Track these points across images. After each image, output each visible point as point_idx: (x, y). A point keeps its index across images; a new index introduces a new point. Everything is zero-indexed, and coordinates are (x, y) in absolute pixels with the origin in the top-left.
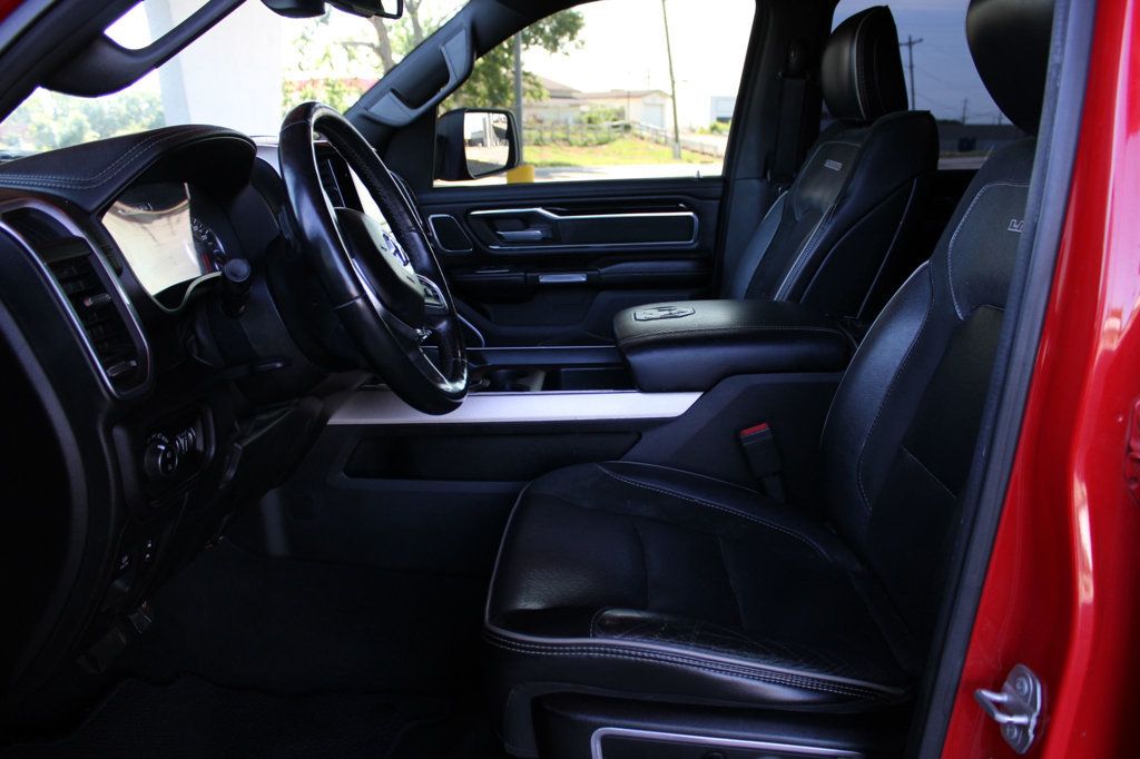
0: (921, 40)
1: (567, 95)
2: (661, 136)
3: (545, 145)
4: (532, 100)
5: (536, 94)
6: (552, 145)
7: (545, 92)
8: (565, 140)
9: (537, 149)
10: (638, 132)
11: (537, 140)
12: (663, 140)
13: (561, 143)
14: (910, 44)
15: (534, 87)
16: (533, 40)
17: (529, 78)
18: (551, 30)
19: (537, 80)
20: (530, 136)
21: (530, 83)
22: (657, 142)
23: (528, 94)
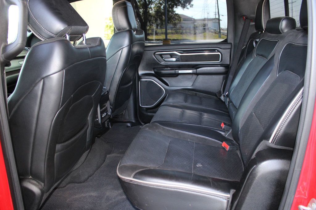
0: (295, 2)
1: (191, 20)
2: (217, 31)
3: (183, 34)
4: (178, 22)
5: (179, 20)
6: (186, 34)
7: (182, 19)
8: (189, 32)
9: (181, 35)
10: (210, 30)
11: (181, 33)
12: (217, 32)
13: (188, 33)
14: (292, 3)
15: (179, 18)
16: (178, 5)
17: (177, 15)
18: (183, 2)
19: (180, 16)
20: (179, 31)
21: (178, 17)
22: (216, 33)
23: (177, 20)
